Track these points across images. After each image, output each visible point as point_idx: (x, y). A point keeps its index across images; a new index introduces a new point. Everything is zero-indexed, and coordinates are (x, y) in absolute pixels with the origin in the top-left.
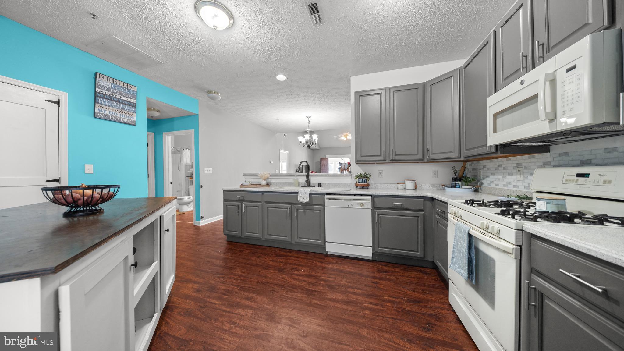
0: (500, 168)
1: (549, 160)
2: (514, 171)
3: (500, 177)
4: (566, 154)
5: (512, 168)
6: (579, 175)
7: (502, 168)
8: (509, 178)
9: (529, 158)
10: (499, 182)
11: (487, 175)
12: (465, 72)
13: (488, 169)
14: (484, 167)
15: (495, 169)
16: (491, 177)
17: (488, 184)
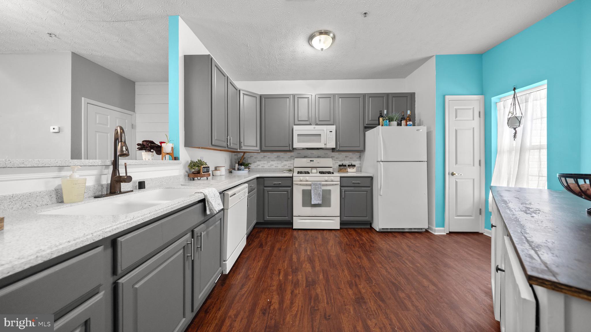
0: (265, 158)
1: (293, 155)
2: (275, 159)
3: (266, 162)
4: (300, 153)
5: (274, 158)
6: (311, 161)
7: (267, 158)
8: (272, 163)
9: (284, 154)
10: (264, 165)
11: (254, 161)
12: (265, 100)
13: (255, 158)
14: (251, 156)
15: (262, 158)
16: (258, 162)
17: (255, 167)
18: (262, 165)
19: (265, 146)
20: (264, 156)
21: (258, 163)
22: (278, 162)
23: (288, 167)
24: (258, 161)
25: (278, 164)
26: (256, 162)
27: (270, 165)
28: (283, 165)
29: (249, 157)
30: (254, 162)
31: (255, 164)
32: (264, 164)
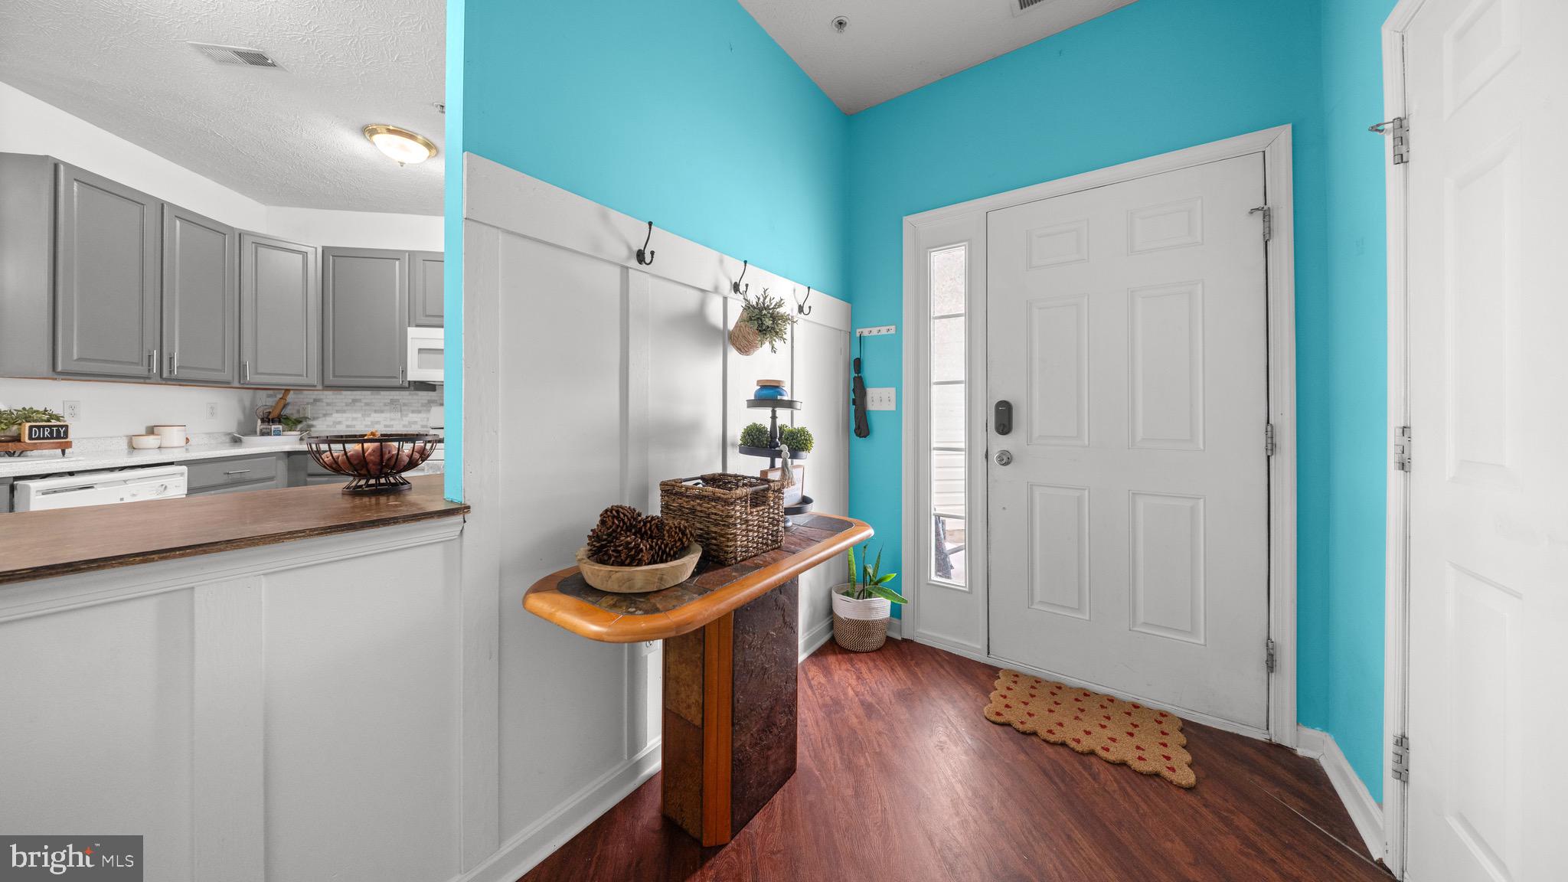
0: (358, 404)
1: (433, 398)
3: (359, 415)
5: (381, 404)
8: (375, 417)
10: (354, 423)
11: (324, 412)
12: (334, 261)
13: (328, 404)
14: (316, 400)
15: (347, 405)
16: (335, 415)
17: (328, 426)
18: (349, 423)
19: (334, 376)
20: (354, 401)
21: (337, 417)
22: (392, 414)
23: (419, 427)
24: (337, 412)
25: (391, 419)
26: (332, 414)
27: (369, 423)
28: (407, 423)
29: (312, 401)
30: (325, 415)
31: (328, 418)
32: (354, 419)
